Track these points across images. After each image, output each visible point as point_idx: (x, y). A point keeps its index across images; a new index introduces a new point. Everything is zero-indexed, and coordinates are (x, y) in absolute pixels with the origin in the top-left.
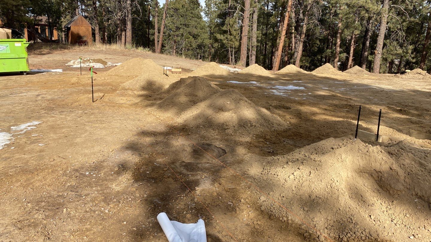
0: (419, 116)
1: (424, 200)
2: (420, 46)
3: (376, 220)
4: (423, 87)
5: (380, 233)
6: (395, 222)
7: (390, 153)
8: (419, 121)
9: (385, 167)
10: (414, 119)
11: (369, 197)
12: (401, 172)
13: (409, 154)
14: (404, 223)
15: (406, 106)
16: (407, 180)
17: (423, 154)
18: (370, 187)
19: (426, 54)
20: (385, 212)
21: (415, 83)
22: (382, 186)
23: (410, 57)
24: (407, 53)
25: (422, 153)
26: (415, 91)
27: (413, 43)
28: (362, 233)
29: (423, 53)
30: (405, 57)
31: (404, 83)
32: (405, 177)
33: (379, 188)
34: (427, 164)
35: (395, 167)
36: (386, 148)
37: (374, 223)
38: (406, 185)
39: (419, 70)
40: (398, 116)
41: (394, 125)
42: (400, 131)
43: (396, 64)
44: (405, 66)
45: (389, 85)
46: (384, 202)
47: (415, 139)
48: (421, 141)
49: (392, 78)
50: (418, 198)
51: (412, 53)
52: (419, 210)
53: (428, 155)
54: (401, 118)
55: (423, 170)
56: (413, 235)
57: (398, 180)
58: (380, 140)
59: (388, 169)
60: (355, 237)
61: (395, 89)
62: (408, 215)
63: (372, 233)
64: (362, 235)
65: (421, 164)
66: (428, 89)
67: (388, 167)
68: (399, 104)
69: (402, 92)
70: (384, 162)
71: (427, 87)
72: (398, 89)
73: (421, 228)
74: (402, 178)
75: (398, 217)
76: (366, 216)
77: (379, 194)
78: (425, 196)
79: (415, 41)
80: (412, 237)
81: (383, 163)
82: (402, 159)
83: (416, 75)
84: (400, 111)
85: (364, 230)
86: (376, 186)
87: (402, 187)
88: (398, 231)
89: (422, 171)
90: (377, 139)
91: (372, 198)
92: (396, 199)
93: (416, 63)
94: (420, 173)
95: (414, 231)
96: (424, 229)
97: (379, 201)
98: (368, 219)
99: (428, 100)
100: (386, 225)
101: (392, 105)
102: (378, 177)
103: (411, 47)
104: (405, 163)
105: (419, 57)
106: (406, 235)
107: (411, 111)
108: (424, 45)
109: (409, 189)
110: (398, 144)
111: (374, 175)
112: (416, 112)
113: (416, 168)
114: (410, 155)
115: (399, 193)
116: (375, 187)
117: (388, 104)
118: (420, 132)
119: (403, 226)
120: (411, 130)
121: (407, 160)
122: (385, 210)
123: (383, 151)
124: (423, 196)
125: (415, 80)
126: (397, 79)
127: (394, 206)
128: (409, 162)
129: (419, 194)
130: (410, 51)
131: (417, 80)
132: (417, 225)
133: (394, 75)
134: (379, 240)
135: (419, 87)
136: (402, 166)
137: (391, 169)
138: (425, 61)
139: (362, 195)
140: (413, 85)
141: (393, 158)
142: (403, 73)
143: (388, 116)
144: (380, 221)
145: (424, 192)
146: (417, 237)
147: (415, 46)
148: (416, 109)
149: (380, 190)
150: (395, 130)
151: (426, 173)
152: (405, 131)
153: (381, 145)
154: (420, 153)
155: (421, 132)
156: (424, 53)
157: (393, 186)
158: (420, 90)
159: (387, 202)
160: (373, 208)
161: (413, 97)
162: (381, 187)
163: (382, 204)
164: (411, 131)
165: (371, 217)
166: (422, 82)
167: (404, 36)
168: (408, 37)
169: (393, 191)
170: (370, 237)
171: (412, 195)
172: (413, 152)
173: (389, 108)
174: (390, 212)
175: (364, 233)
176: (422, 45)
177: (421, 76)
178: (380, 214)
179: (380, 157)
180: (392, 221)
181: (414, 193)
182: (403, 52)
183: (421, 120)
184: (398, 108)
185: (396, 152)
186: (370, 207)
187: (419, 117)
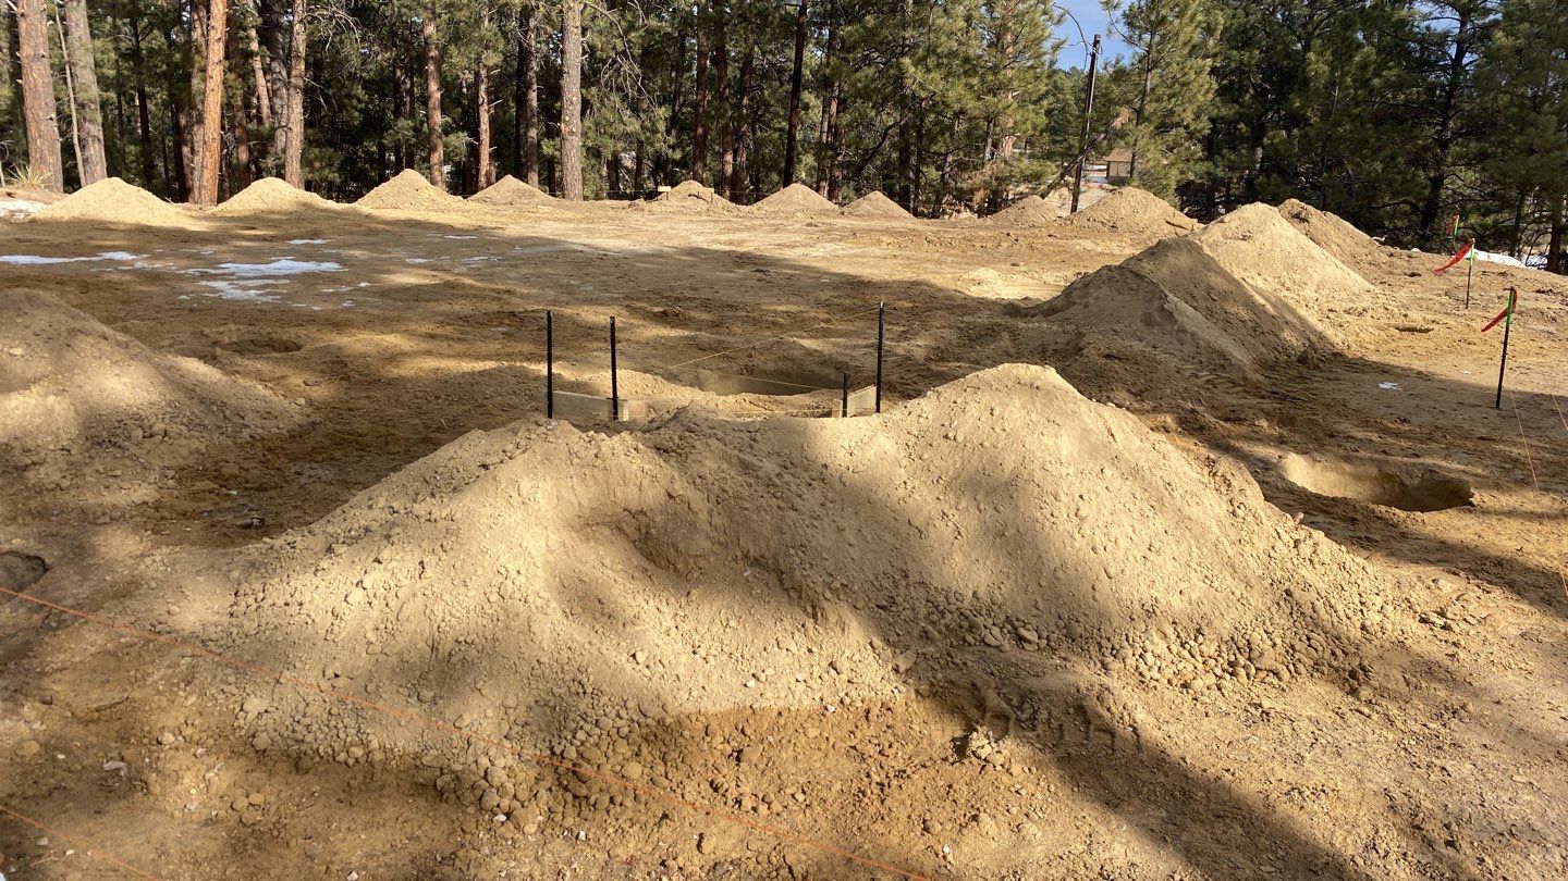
0: (715, 325)
1: (766, 568)
2: (684, 110)
3: (651, 664)
4: (714, 237)
5: (670, 699)
6: (702, 652)
7: (661, 450)
8: (720, 342)
9: (653, 496)
10: (705, 336)
11: (621, 600)
12: (697, 500)
13: (710, 442)
14: (726, 649)
15: (678, 299)
16: (716, 520)
17: (745, 436)
18: (620, 567)
19: (706, 134)
20: (673, 632)
21: (690, 226)
22: (654, 552)
23: (663, 143)
24: (655, 131)
25: (742, 435)
26: (694, 252)
27: (665, 97)
28: (618, 715)
29: (696, 130)
30: (652, 144)
31: (660, 228)
32: (710, 513)
33: (645, 563)
34: (760, 464)
35: (680, 487)
36: (648, 435)
37: (647, 672)
38: (716, 534)
39: (695, 186)
40: (660, 334)
41: (654, 361)
42: (672, 378)
43: (626, 168)
44: (653, 174)
45: (618, 237)
46: (664, 603)
47: (715, 396)
48: (731, 399)
49: (623, 214)
50: (751, 565)
51: (668, 132)
52: (759, 598)
53: (758, 437)
54: (668, 338)
55: (752, 481)
56: (753, 675)
57: (693, 526)
58: (625, 416)
59: (663, 498)
60: (600, 737)
61: (637, 248)
62: (733, 623)
63: (645, 707)
64: (619, 723)
65: (745, 467)
66: (725, 243)
67: (663, 491)
68: (657, 294)
69: (659, 255)
70: (648, 478)
71: (723, 238)
72: (645, 248)
73: (769, 649)
74: (704, 516)
75: (708, 636)
76: (624, 660)
77: (647, 581)
78: (768, 555)
79: (670, 93)
80: (752, 683)
81: (646, 482)
82: (694, 462)
83: (690, 202)
84: (664, 318)
85: (622, 703)
86: (637, 560)
87: (705, 544)
88: (715, 678)
89: (750, 485)
90: (616, 413)
91: (630, 600)
92: (698, 582)
93: (683, 163)
94: (746, 492)
95: (753, 663)
96: (776, 649)
97: (651, 602)
98: (629, 667)
99: (731, 275)
100: (681, 671)
101: (638, 299)
102: (639, 530)
103: (662, 112)
104: (705, 471)
105: (688, 145)
106: (736, 682)
107: (693, 314)
108: (695, 105)
109: (724, 545)
110: (675, 417)
111: (625, 527)
112: (705, 316)
113: (734, 480)
114: (713, 442)
115: (702, 563)
116: (636, 563)
117: (627, 297)
118: (725, 375)
119: (725, 657)
120: (701, 371)
121: (707, 463)
122: (671, 624)
123: (641, 446)
124: (762, 556)
125: (687, 218)
126: (637, 216)
127: (694, 606)
128: (714, 466)
129: (752, 553)
130: (662, 126)
131: (694, 218)
132: (760, 643)
133: (627, 202)
134: (668, 721)
135: (702, 238)
136: (698, 481)
137: (670, 496)
138: (705, 157)
139: (601, 596)
140: (684, 233)
141: (672, 461)
142: (652, 196)
143: (633, 337)
144: (664, 661)
145: (763, 545)
146: (763, 678)
147: (673, 111)
148: (706, 305)
149: (650, 567)
150: (659, 378)
151: (761, 489)
152: (686, 377)
153: (630, 427)
154: (737, 434)
155: (727, 372)
156: (700, 131)
157: (682, 546)
158: (705, 246)
159: (673, 600)
160: (638, 628)
161: (691, 271)
162: (650, 557)
163: (662, 608)
164: (704, 373)
165: (638, 656)
166: (706, 221)
167: (638, 76)
168: (650, 79)
169: (687, 563)
170: (642, 720)
171: (735, 560)
172: (720, 434)
173: (632, 310)
174: (685, 627)
175: (623, 713)
176: (692, 106)
177: (702, 205)
178: (660, 642)
179: (635, 467)
180: (694, 653)
181: (739, 554)
182: (643, 127)
183: (722, 338)
184: (657, 309)
185: (677, 441)
186: (628, 628)
187: (715, 330)
